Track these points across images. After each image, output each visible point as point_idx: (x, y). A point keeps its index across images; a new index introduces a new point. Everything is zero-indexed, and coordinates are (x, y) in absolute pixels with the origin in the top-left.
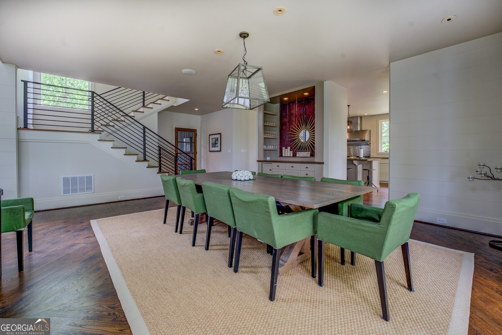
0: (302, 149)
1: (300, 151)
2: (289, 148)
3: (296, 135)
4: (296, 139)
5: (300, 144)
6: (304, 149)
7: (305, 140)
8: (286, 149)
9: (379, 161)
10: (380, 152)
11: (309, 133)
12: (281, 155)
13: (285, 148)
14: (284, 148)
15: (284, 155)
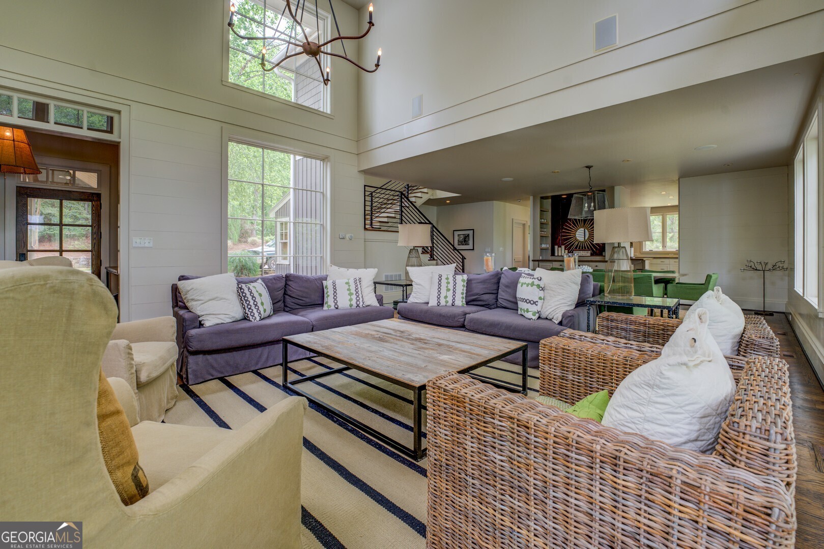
0: (579, 248)
1: (578, 250)
2: (563, 247)
3: (571, 233)
4: (571, 238)
5: (577, 243)
6: (582, 248)
7: (585, 238)
8: (560, 248)
9: (650, 261)
10: (644, 251)
11: (589, 231)
12: (553, 254)
13: (558, 247)
14: (556, 247)
15: (556, 254)
